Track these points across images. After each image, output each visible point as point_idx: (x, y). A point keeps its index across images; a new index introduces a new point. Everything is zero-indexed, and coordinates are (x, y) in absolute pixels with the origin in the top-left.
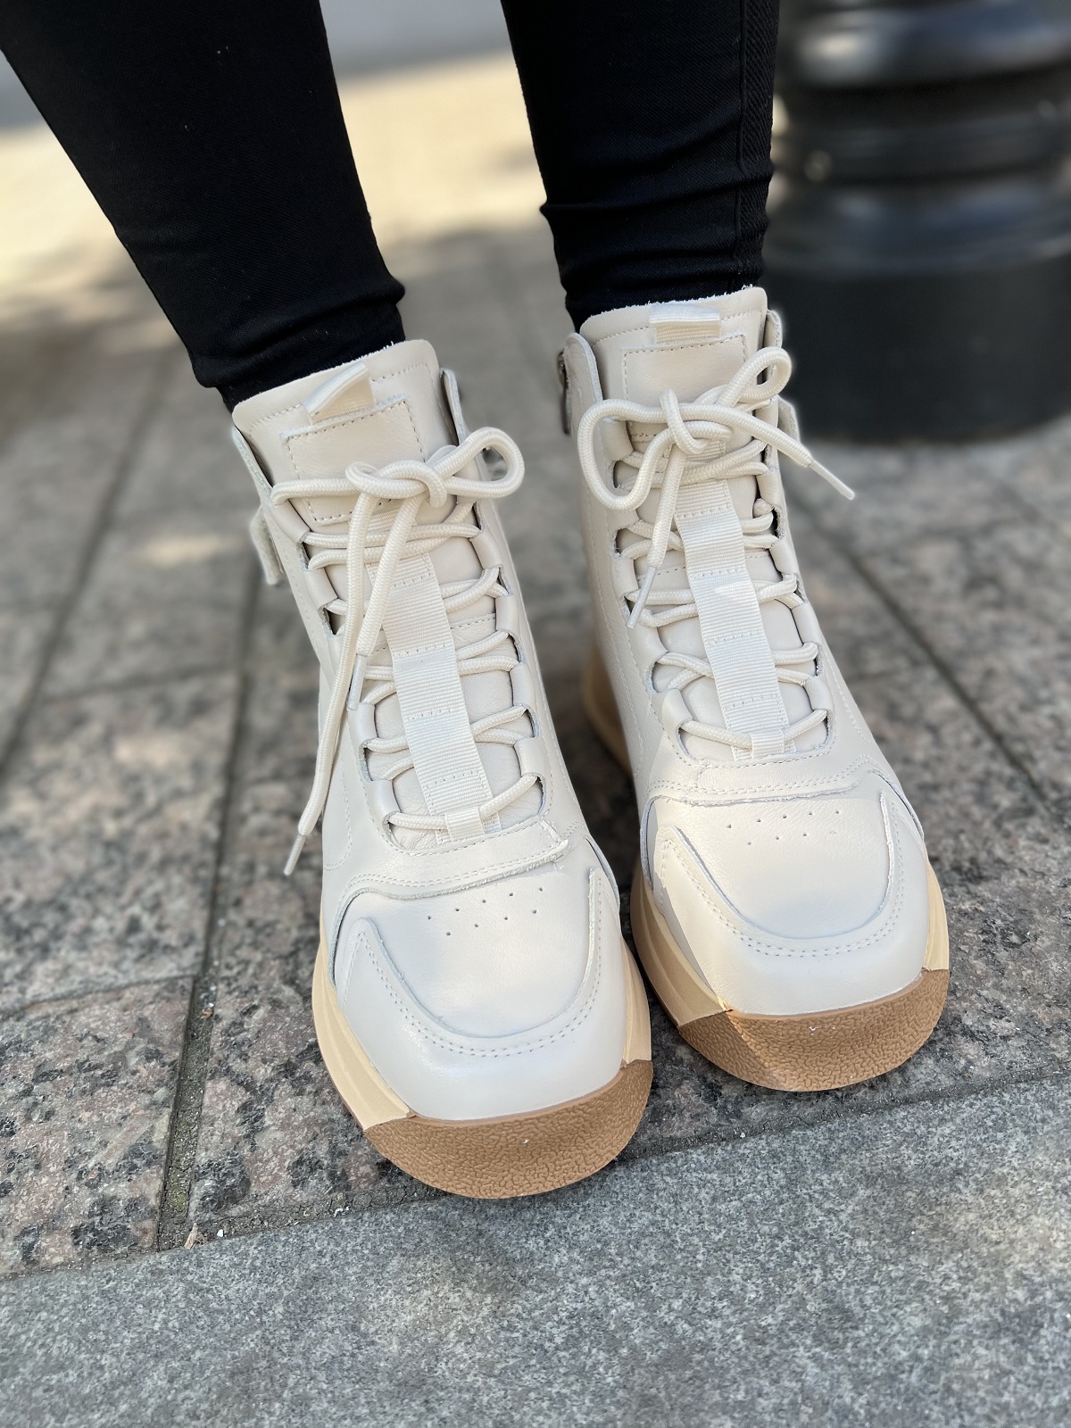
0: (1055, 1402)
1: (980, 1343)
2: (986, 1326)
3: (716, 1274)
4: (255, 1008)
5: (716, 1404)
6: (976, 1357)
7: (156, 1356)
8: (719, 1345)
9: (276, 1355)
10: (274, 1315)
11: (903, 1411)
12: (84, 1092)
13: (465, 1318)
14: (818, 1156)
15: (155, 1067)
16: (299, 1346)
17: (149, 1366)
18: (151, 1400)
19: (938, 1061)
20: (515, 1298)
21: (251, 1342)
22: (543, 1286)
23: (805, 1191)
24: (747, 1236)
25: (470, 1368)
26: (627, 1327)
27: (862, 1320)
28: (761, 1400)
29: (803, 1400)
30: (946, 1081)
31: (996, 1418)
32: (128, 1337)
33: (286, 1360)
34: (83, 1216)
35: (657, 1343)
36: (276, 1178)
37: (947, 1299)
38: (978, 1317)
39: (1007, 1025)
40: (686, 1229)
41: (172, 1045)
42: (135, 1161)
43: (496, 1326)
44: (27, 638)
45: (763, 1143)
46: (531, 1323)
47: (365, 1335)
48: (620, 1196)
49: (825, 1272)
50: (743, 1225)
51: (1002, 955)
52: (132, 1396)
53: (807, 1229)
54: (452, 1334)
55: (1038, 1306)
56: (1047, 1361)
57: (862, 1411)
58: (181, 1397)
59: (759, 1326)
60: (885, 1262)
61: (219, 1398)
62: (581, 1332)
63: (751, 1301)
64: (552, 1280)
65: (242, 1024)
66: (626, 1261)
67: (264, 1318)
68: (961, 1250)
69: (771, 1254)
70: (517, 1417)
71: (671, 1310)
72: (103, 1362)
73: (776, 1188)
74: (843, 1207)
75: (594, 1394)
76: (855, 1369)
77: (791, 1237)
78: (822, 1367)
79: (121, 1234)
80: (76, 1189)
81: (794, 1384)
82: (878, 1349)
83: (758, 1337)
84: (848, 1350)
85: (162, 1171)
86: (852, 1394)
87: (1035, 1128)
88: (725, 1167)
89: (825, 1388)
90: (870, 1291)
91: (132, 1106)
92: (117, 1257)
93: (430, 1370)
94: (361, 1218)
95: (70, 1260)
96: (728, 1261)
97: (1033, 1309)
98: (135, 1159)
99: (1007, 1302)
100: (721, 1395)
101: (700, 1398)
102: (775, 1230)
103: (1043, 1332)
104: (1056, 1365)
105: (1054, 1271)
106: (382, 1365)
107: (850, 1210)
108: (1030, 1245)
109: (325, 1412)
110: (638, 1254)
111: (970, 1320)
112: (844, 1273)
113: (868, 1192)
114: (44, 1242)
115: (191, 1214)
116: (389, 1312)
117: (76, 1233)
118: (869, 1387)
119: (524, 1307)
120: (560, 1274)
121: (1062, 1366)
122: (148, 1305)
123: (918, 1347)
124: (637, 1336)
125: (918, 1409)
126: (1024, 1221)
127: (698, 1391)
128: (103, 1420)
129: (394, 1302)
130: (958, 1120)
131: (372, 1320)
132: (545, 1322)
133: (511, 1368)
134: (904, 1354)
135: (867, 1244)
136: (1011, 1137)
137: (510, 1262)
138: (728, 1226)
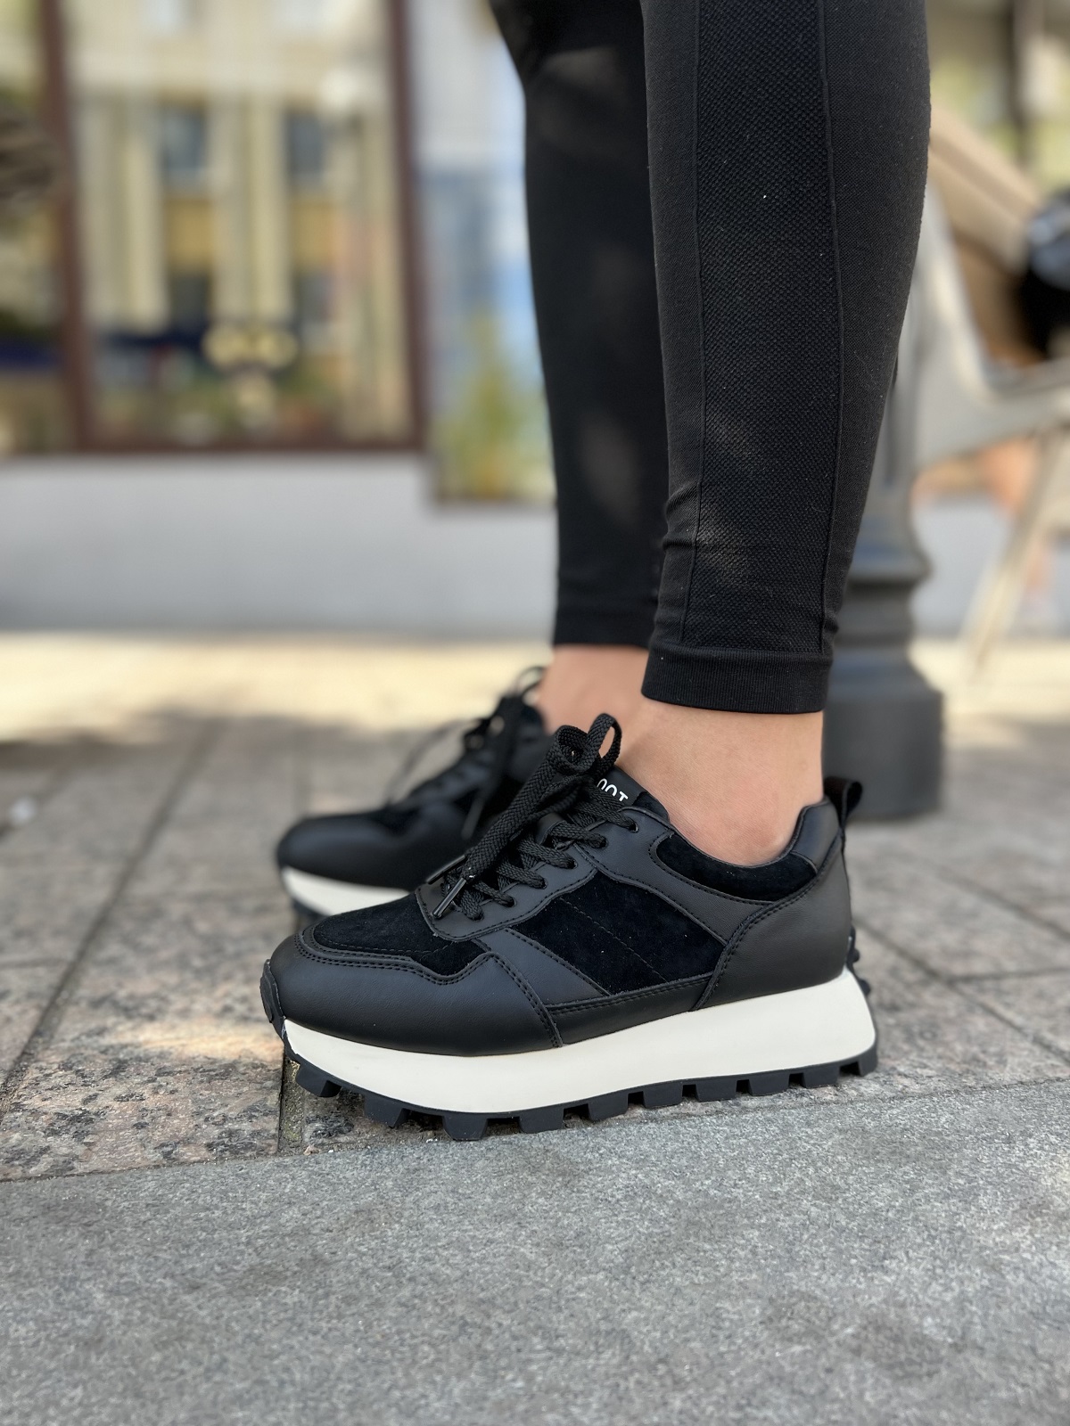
0: (995, 1227)
1: (935, 1201)
2: (938, 1194)
3: (734, 1170)
5: (747, 1225)
6: (933, 1206)
7: (289, 1203)
8: (742, 1200)
9: (390, 1203)
10: (385, 1185)
12: (202, 1082)
13: (543, 1187)
15: (261, 1071)
17: (283, 1208)
18: (288, 1224)
20: (581, 1179)
21: (370, 1197)
22: (601, 1174)
23: (795, 1136)
24: (755, 1154)
25: (551, 1208)
26: (671, 1192)
27: (848, 1190)
28: (779, 1223)
29: (811, 1223)
32: (264, 1196)
33: (399, 1205)
34: (214, 1138)
35: (695, 1198)
37: (907, 1182)
38: (932, 1190)
39: (930, 1071)
40: (708, 1150)
42: (253, 1114)
43: (568, 1191)
45: (758, 1115)
46: (596, 1190)
47: (463, 1195)
49: (816, 1169)
50: (752, 1149)
51: (921, 1043)
52: (272, 1222)
54: (534, 1194)
55: (975, 1187)
56: (985, 1210)
57: (855, 1229)
58: (313, 1222)
59: (772, 1192)
60: (860, 1166)
61: (347, 1222)
62: (636, 1194)
63: (763, 1181)
64: (608, 1171)
66: (665, 1164)
67: (377, 1187)
69: (774, 1162)
70: (593, 1230)
71: (702, 1184)
72: (244, 1206)
73: (773, 1134)
74: (824, 1142)
75: (651, 1220)
76: (846, 1210)
77: (789, 1155)
78: (822, 1209)
79: (248, 1147)
80: (204, 1126)
81: (802, 1216)
82: (862, 1202)
83: (771, 1196)
84: (840, 1202)
85: (278, 1118)
86: (847, 1221)
88: (731, 1125)
89: (825, 1218)
90: (851, 1178)
91: (245, 1089)
92: (246, 1158)
93: (520, 1209)
94: (449, 1143)
95: (206, 1159)
96: (743, 1164)
97: (971, 1188)
98: (250, 1113)
100: (748, 1221)
101: (734, 1221)
102: (775, 1151)
103: (979, 1197)
104: (993, 1212)
105: (983, 1172)
106: (480, 1207)
107: (830, 1143)
108: (963, 1161)
109: (437, 1228)
110: (673, 1161)
111: (926, 1191)
112: (830, 1170)
113: (842, 1137)
114: (181, 1149)
115: (307, 1140)
116: (481, 1185)
117: (210, 1146)
118: (858, 1218)
119: (588, 1183)
120: (614, 1169)
121: (997, 1212)
122: (279, 1181)
123: (891, 1201)
124: (680, 1195)
125: (896, 1228)
126: (956, 1151)
127: (730, 1219)
128: (249, 1233)
129: (484, 1180)
130: (902, 1108)
131: (468, 1188)
132: (607, 1189)
133: (584, 1209)
134: (882, 1204)
135: (845, 1158)
136: (942, 1115)
137: (573, 1163)
138: (740, 1149)
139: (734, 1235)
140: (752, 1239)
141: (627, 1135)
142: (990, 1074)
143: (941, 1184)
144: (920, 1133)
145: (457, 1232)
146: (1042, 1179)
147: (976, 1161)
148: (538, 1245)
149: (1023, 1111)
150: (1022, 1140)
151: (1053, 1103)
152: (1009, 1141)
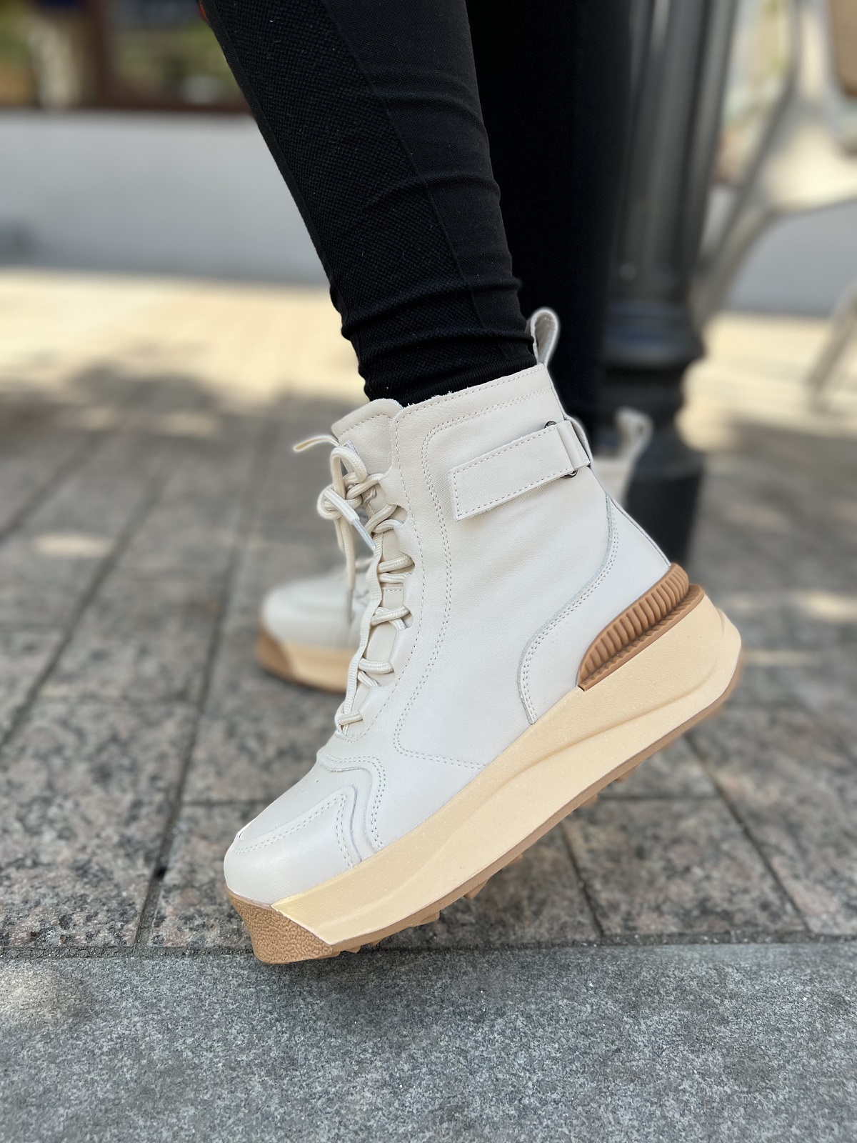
0: (401, 1130)
1: (368, 1090)
2: (378, 1081)
3: (221, 1028)
5: (189, 1099)
6: (363, 1097)
8: (205, 1067)
11: (305, 1120)
13: (51, 1029)
20: (88, 1022)
22: (109, 1018)
23: (299, 989)
25: (42, 1056)
26: (152, 1049)
27: (302, 1066)
28: (218, 1101)
29: (245, 1105)
31: (360, 1133)
35: (166, 1060)
38: (375, 1075)
40: (214, 999)
43: (69, 1036)
46: (92, 1037)
48: (181, 974)
49: (291, 1036)
53: (291, 1011)
54: (38, 1036)
55: (415, 1075)
56: (406, 1107)
57: (279, 1117)
59: (236, 1060)
60: (331, 1036)
62: (122, 1047)
63: (237, 1045)
64: (116, 1015)
66: (168, 1012)
68: (381, 1037)
69: (261, 1022)
70: (60, 1087)
71: (184, 1043)
73: (281, 984)
74: (318, 1002)
75: (114, 1082)
76: (284, 1093)
78: (265, 1089)
81: (243, 1095)
82: (304, 1084)
83: (232, 1066)
84: (285, 1082)
86: (277, 1106)
87: (457, 976)
89: (261, 1100)
90: (314, 1051)
93: (16, 1054)
94: (8, 962)
96: (233, 1021)
97: (410, 1077)
100: (195, 1094)
101: (181, 1094)
102: (270, 1008)
103: (411, 1090)
104: (411, 1110)
105: (433, 1057)
108: (424, 1041)
110: (178, 1009)
111: (368, 1077)
112: (302, 1038)
113: (338, 996)
118: (289, 1103)
119: (91, 1028)
120: (123, 1013)
121: (415, 1111)
123: (330, 1086)
124: (156, 1055)
125: (314, 1121)
126: (427, 1027)
127: (181, 1090)
130: (412, 965)
132: (101, 1038)
133: (68, 1061)
134: (319, 1089)
135: (324, 1024)
136: (441, 979)
137: (93, 1001)
138: (241, 1002)
139: (172, 1111)
140: (185, 1118)
141: (159, 971)
142: (516, 928)
143: (387, 1069)
144: (408, 1000)
146: (479, 1074)
147: (435, 1043)
149: (515, 982)
150: (492, 1020)
151: (548, 974)
152: (480, 1020)
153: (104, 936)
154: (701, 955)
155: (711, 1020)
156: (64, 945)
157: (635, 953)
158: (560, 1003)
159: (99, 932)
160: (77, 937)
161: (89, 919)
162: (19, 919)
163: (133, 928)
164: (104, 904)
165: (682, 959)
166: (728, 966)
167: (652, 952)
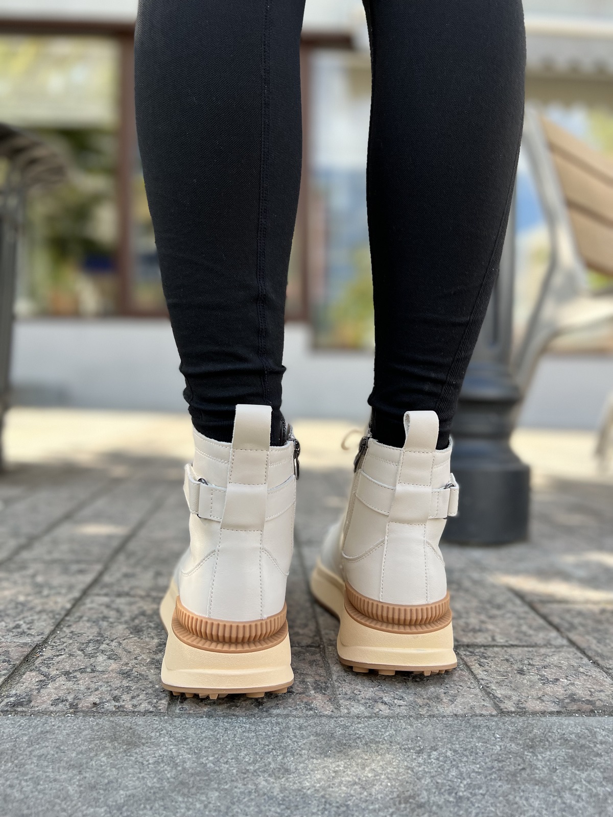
0: (371, 807)
1: (344, 786)
2: (350, 782)
3: (233, 752)
4: (61, 655)
5: (214, 788)
9: (17, 750)
10: (23, 739)
14: (298, 726)
15: (5, 665)
16: (30, 749)
19: (366, 708)
20: (137, 748)
21: (8, 745)
22: (152, 746)
23: (286, 734)
24: (253, 744)
25: (106, 764)
26: (184, 762)
27: (294, 772)
28: (235, 789)
29: (255, 792)
30: (367, 714)
33: (21, 752)
35: (195, 768)
36: (44, 702)
37: (336, 772)
38: (347, 779)
39: (403, 702)
40: (227, 738)
41: (17, 659)
43: (124, 755)
44: (12, 543)
45: (274, 719)
46: (141, 756)
47: (62, 750)
49: (284, 757)
50: (253, 740)
53: (282, 745)
54: (102, 754)
55: (377, 780)
57: (280, 798)
59: (245, 769)
60: (313, 758)
62: (162, 761)
63: (245, 762)
65: (53, 659)
66: (194, 744)
68: (349, 759)
69: (261, 750)
70: (120, 780)
73: (274, 732)
74: (301, 741)
75: (159, 778)
77: (274, 746)
78: (269, 783)
81: (253, 787)
83: (243, 772)
84: (283, 780)
86: (278, 793)
88: (253, 724)
89: (267, 789)
90: (301, 765)
93: (87, 763)
94: (78, 718)
96: (241, 749)
97: (374, 780)
99: (362, 776)
100: (218, 786)
101: (208, 785)
102: (267, 743)
105: (388, 771)
106: (65, 759)
107: (304, 742)
108: (381, 762)
109: (31, 769)
110: (201, 743)
111: (343, 779)
112: (292, 759)
113: (315, 738)
116: (77, 745)
118: (287, 792)
119: (140, 751)
120: (162, 744)
123: (315, 783)
124: (188, 765)
126: (381, 755)
127: (208, 783)
129: (80, 742)
130: (366, 724)
131: (67, 747)
132: (147, 756)
133: (125, 767)
134: (308, 784)
135: (307, 752)
136: (388, 731)
137: (140, 738)
138: (246, 740)
139: (202, 794)
140: (212, 797)
142: (439, 708)
144: (366, 741)
145: (41, 772)
146: (424, 779)
148: (80, 786)
149: (442, 733)
150: (429, 752)
151: (466, 730)
152: (420, 752)
153: (144, 706)
154: (575, 722)
155: (589, 754)
156: (117, 710)
157: (527, 720)
158: (477, 744)
159: (141, 704)
160: (126, 706)
161: (133, 698)
162: (84, 696)
163: (165, 703)
164: (144, 691)
165: (561, 725)
166: (596, 728)
167: (539, 720)
